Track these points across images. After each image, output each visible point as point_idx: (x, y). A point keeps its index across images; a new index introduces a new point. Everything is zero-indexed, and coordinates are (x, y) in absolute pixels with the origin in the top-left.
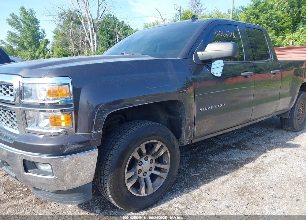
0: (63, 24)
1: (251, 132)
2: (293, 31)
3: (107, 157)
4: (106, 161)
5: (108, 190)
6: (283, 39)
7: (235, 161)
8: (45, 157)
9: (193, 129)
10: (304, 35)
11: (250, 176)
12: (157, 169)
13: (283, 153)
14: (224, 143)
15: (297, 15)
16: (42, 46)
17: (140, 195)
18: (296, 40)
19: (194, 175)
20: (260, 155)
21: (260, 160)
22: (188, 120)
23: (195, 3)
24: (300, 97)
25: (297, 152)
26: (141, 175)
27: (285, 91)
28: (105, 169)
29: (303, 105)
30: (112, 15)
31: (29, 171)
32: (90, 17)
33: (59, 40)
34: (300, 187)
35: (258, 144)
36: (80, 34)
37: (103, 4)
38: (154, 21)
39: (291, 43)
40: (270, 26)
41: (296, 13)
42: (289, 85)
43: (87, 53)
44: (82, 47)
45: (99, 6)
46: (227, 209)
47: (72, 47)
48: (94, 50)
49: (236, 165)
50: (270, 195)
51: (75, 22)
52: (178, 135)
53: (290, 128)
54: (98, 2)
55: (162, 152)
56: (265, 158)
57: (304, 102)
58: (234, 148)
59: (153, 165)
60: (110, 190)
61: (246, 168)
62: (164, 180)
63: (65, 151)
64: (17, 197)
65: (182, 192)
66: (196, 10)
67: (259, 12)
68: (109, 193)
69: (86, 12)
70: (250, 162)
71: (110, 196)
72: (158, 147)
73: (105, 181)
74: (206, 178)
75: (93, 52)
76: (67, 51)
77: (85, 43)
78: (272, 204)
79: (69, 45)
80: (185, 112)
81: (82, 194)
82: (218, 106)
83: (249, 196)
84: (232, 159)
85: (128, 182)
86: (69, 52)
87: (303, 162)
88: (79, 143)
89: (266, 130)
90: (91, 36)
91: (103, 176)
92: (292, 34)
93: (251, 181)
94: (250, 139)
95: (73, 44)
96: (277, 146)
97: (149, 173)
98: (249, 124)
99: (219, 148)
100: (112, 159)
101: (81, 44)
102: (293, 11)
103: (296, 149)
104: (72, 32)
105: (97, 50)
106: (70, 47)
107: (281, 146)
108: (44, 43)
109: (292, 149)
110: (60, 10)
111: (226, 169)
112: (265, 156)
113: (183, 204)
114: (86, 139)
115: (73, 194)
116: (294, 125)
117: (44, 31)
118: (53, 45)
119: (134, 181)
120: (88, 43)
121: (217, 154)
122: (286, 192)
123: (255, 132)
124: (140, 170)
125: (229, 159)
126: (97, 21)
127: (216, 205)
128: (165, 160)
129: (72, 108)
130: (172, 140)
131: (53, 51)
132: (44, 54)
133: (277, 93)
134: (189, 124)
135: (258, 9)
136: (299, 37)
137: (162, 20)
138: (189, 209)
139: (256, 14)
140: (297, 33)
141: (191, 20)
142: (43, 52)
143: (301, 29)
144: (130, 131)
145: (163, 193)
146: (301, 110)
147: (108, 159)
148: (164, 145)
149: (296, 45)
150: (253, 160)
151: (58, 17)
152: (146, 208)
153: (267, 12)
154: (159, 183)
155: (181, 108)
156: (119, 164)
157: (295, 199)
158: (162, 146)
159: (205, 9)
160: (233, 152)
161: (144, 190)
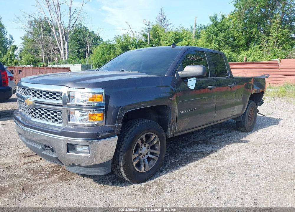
0: (32, 31)
1: (213, 132)
2: (246, 48)
3: (122, 143)
4: (121, 145)
5: (122, 165)
6: (238, 55)
7: (203, 152)
8: (80, 141)
9: (175, 126)
10: (255, 52)
11: (215, 161)
12: (151, 153)
13: (238, 147)
14: (193, 140)
15: (250, 35)
16: (9, 52)
17: (141, 171)
18: (249, 57)
19: (174, 161)
20: (221, 148)
21: (221, 151)
22: (172, 119)
23: (161, 18)
24: (250, 105)
25: (247, 146)
26: (141, 157)
27: (239, 100)
28: (120, 151)
29: (252, 111)
30: (82, 25)
31: (70, 152)
32: (61, 25)
33: (29, 47)
34: (248, 167)
35: (219, 141)
36: (50, 42)
37: (75, 15)
38: (125, 34)
39: (245, 59)
40: (227, 44)
41: (248, 33)
42: (242, 95)
43: (57, 60)
44: (52, 54)
45: (71, 16)
46: (200, 181)
47: (41, 54)
48: (65, 58)
49: (204, 155)
50: (228, 172)
51: (45, 30)
52: (166, 130)
53: (243, 129)
54: (69, 13)
55: (156, 141)
56: (224, 150)
57: (253, 109)
58: (201, 144)
59: (150, 150)
60: (123, 165)
61: (211, 157)
62: (156, 162)
63: (100, 136)
64: (43, 178)
65: (167, 172)
66: (162, 24)
67: (218, 31)
68: (122, 168)
69: (58, 21)
70: (214, 152)
71: (122, 170)
72: (153, 137)
73: (120, 160)
74: (183, 163)
75: (63, 59)
76: (37, 57)
77: (55, 51)
78: (229, 177)
79: (39, 52)
80: (171, 114)
81: (105, 168)
82: (191, 110)
83: (214, 173)
84: (200, 150)
85: (134, 161)
86: (38, 59)
87: (251, 153)
88: (108, 132)
89: (225, 131)
90: (62, 44)
91: (118, 156)
92: (245, 51)
93: (215, 164)
94: (213, 137)
95: (43, 51)
96: (233, 142)
97: (146, 157)
98: (213, 124)
99: (190, 143)
100: (125, 144)
101: (51, 52)
102: (246, 32)
103: (247, 144)
104: (42, 40)
105: (68, 58)
106: (40, 54)
107: (236, 142)
108: (12, 49)
109: (244, 144)
110: (31, 18)
111: (196, 157)
112: (225, 149)
113: (170, 179)
114: (112, 129)
115: (99, 168)
116: (246, 126)
117: (11, 37)
118: (21, 51)
119: (138, 160)
120: (58, 50)
121: (189, 148)
122: (239, 170)
123: (217, 132)
124: (141, 153)
125: (198, 151)
126: (68, 31)
127: (192, 179)
128: (157, 147)
129: (104, 108)
130: (162, 133)
131: (21, 57)
132: (11, 59)
133: (233, 101)
134: (173, 122)
135: (217, 28)
136: (251, 54)
137: (132, 33)
138: (174, 181)
139: (216, 32)
140: (250, 50)
141: (172, 47)
142: (11, 57)
143: (253, 47)
144: (136, 125)
145: (155, 171)
146: (250, 115)
147: (122, 144)
148: (157, 136)
149: (249, 61)
150: (216, 151)
151: (28, 24)
152: (144, 181)
153: (225, 31)
154: (153, 163)
155: (168, 111)
156: (130, 148)
157: (245, 174)
158: (156, 137)
159: (171, 24)
160: (201, 147)
161: (143, 167)
